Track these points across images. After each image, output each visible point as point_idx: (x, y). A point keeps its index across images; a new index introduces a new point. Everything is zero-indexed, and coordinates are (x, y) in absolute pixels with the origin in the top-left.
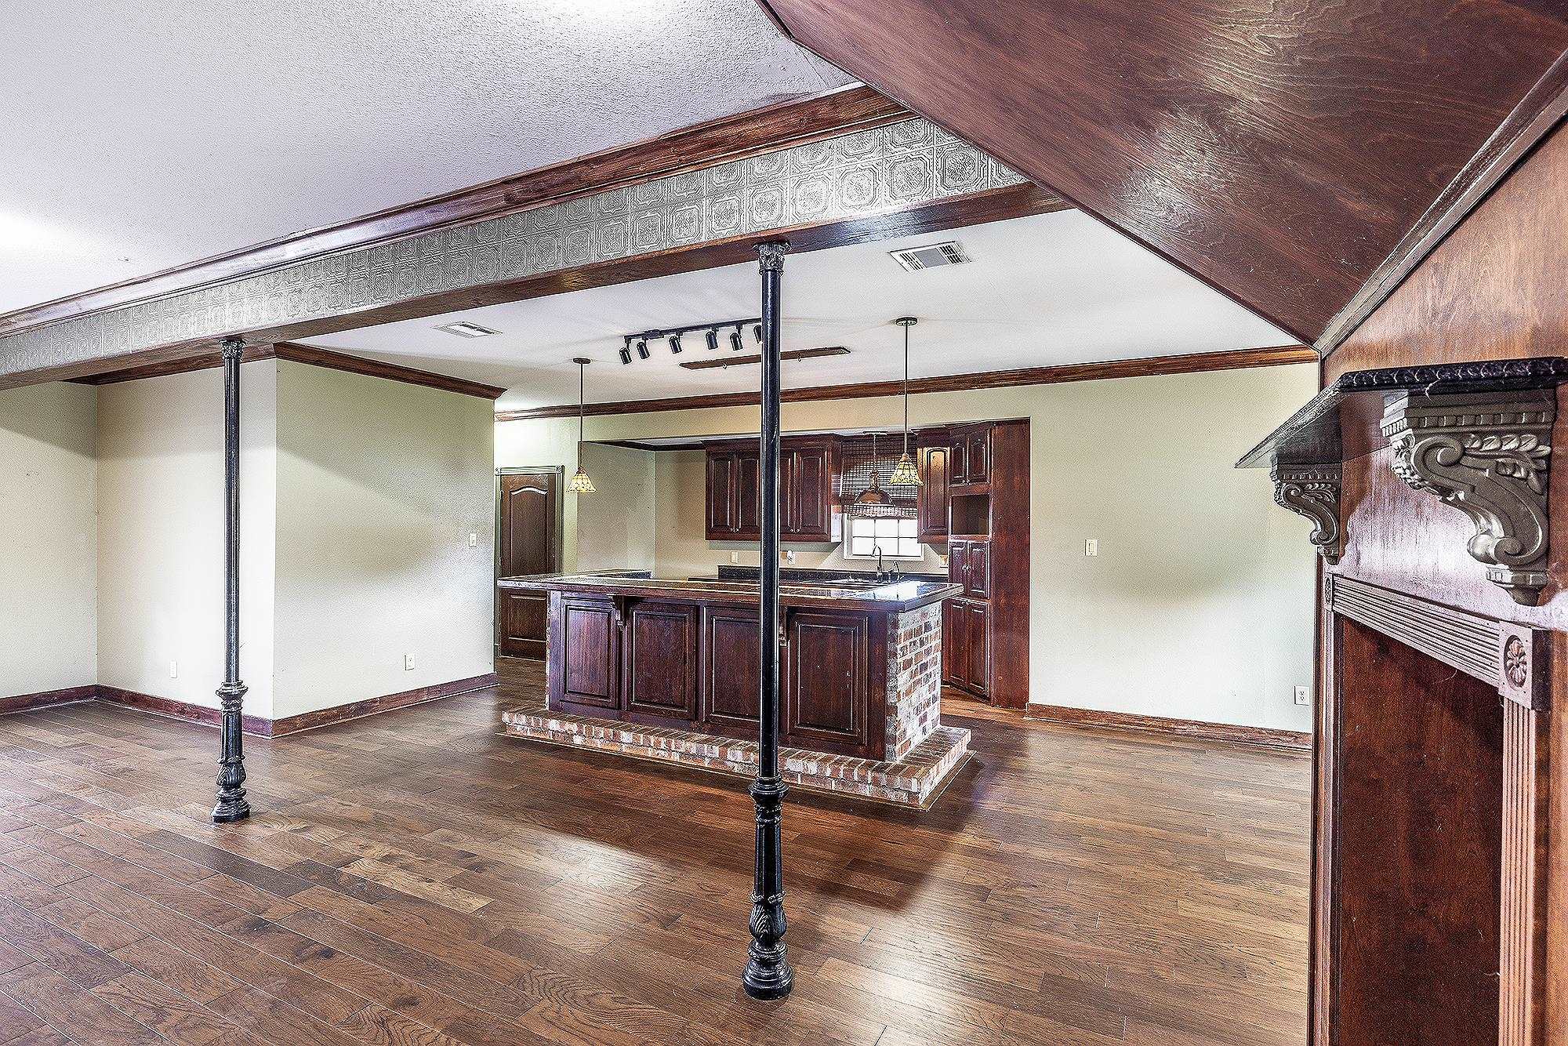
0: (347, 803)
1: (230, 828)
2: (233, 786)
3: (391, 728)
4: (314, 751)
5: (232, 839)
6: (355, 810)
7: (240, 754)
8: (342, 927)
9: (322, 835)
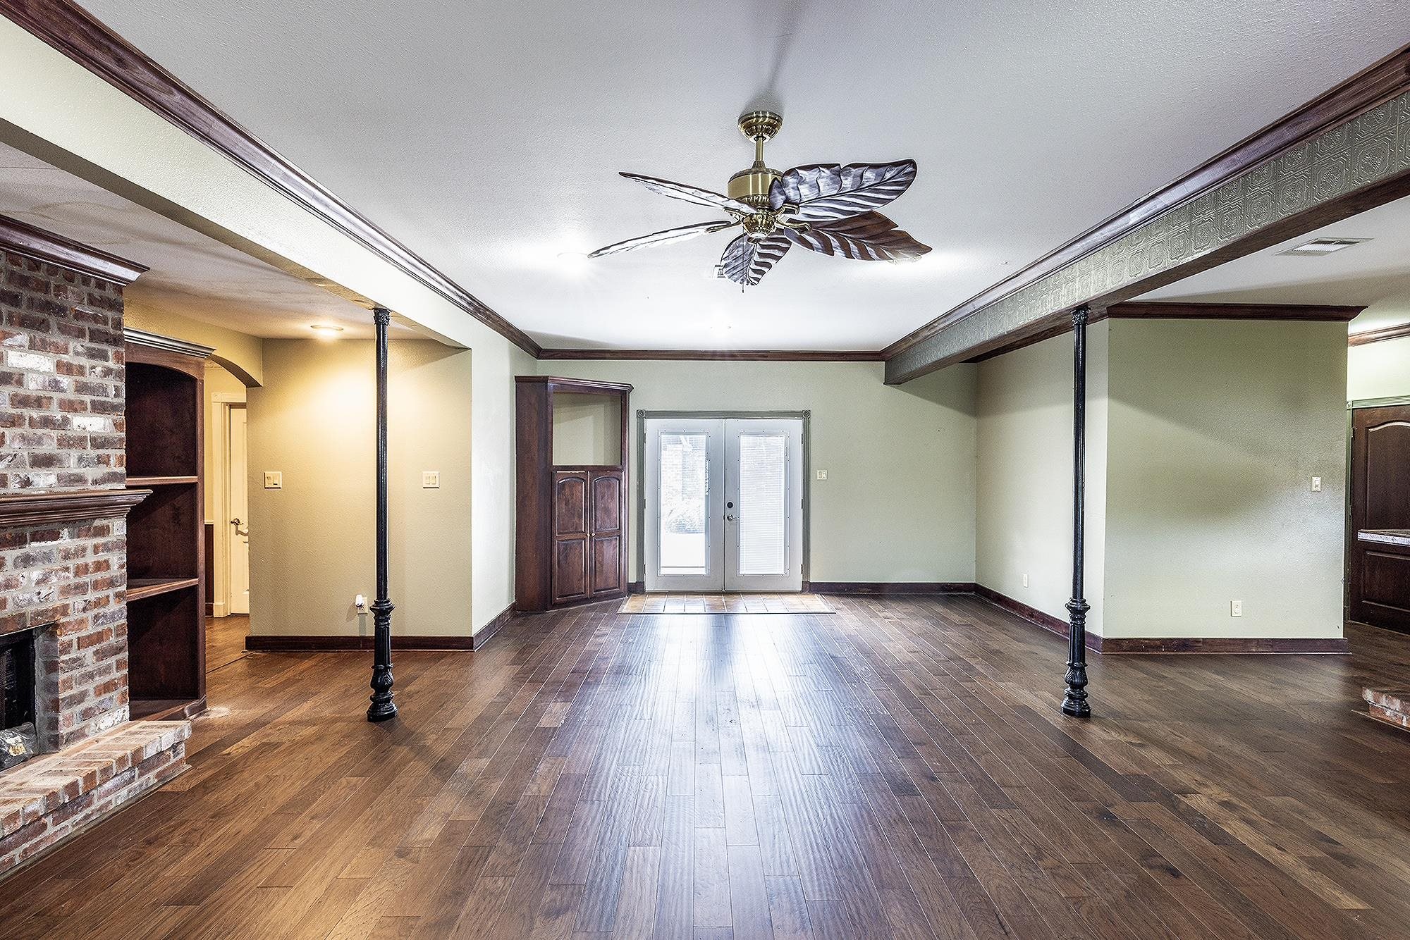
0: (1179, 734)
1: (1076, 722)
2: (1078, 686)
3: (1217, 673)
4: (1141, 675)
5: (1077, 731)
6: (1187, 743)
7: (1084, 661)
8: (1185, 853)
9: (1155, 756)
